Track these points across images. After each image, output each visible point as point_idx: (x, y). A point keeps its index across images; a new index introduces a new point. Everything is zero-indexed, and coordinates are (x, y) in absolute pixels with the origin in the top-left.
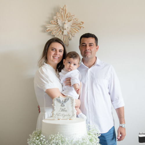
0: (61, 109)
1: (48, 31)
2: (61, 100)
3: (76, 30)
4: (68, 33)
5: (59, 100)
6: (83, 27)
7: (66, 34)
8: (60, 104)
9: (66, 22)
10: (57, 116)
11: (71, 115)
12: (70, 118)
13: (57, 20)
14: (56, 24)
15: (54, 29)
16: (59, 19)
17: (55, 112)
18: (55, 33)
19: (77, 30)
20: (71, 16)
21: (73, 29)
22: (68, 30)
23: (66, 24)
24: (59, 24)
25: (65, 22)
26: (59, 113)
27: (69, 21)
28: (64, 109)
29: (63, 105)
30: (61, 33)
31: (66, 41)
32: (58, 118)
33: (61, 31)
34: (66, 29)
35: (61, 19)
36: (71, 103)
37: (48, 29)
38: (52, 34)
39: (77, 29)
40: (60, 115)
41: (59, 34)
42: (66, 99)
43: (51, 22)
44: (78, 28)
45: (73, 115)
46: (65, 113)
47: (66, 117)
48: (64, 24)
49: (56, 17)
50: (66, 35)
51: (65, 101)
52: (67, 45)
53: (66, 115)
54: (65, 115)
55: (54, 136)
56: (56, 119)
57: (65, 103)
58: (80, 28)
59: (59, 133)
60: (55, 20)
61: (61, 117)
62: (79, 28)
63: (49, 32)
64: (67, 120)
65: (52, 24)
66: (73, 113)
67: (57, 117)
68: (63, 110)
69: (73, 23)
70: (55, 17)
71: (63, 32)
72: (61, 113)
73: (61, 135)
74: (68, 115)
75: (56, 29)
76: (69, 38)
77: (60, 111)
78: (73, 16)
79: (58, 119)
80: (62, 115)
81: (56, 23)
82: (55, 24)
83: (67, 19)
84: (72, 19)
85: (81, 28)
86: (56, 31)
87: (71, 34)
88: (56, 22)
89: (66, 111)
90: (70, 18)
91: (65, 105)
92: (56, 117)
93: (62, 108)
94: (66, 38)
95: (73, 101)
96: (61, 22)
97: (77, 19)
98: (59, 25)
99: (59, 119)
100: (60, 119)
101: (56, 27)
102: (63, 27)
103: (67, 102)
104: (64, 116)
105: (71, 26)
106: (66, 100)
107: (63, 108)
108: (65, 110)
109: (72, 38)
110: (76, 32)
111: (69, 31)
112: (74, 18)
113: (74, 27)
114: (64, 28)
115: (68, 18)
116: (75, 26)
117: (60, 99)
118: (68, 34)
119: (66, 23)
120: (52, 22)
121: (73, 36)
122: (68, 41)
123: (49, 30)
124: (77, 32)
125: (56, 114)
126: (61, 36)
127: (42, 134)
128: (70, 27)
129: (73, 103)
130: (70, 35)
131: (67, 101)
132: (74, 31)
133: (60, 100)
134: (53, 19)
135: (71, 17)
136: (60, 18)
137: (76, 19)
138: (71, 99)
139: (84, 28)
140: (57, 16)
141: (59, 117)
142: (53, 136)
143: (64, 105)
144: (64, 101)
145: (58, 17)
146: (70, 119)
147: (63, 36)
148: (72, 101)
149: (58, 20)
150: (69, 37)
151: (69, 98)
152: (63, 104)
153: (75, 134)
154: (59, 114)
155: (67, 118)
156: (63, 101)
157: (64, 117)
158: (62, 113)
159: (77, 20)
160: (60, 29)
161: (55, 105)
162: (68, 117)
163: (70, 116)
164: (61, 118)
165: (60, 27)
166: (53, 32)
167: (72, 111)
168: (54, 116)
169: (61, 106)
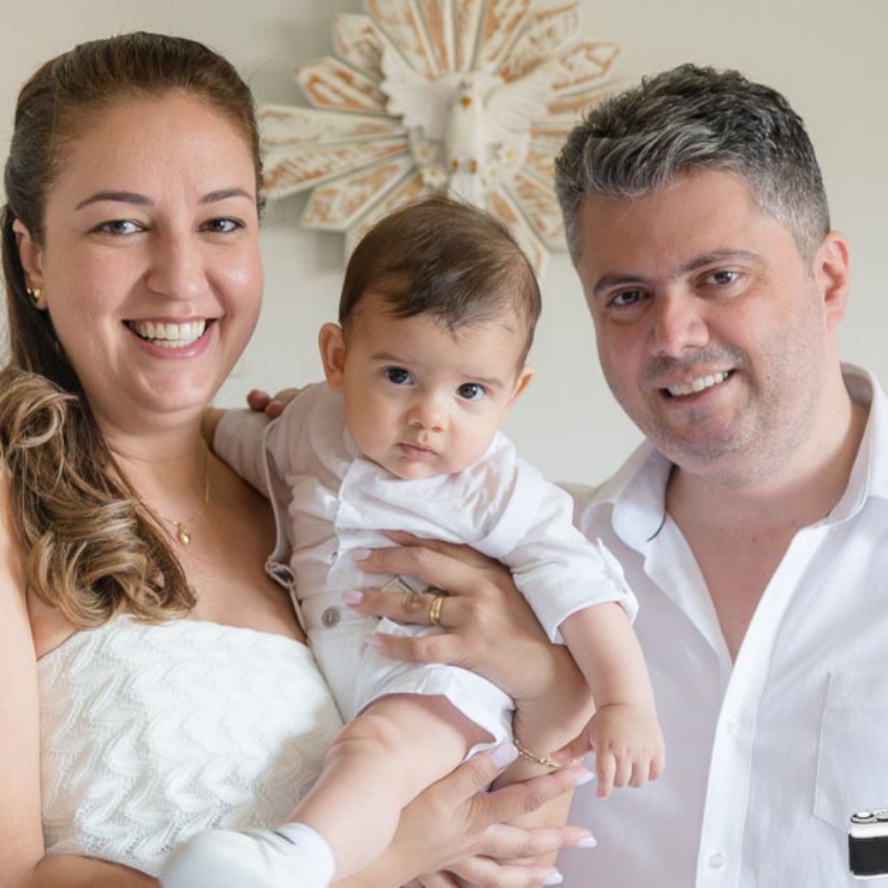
1: (267, 185)
4: (501, 210)
9: (484, 80)
13: (376, 54)
14: (366, 101)
15: (341, 165)
16: (398, 45)
18: (350, 208)
20: (540, 17)
22: (498, 176)
23: (477, 104)
24: (393, 109)
25: (464, 86)
27: (508, 76)
34: (481, 158)
35: (421, 52)
37: (269, 163)
38: (316, 223)
43: (303, 77)
48: (458, 109)
49: (365, 21)
60: (355, 58)
65: (322, 99)
69: (552, 96)
70: (352, 27)
75: (363, 158)
78: (557, 22)
81: (367, 90)
82: (351, 106)
83: (486, 51)
84: (547, 44)
86: (368, 189)
87: (537, 229)
88: (360, 79)
90: (524, 42)
96: (421, 80)
97: (603, 54)
98: (399, 119)
101: (361, 137)
102: (441, 145)
105: (534, 133)
111: (513, 185)
112: (569, 40)
114: (458, 153)
115: (498, 38)
119: (476, 95)
120: (315, 80)
123: (281, 171)
128: (523, 143)
130: (521, 233)
134: (325, 45)
135: (537, 30)
136: (406, 33)
137: (590, 48)
140: (376, 16)
145: (393, 21)
149: (391, 62)
159: (606, 65)
160: (403, 164)
165: (414, 137)
166: (332, 193)
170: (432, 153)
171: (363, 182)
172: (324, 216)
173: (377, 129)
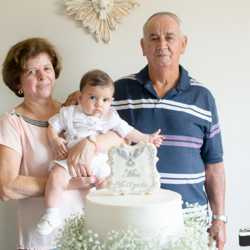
0: (127, 172)
1: (68, 13)
2: (128, 153)
3: (124, 10)
4: (109, 16)
5: (122, 152)
6: (138, 4)
7: (106, 19)
8: (125, 161)
10: (117, 186)
11: (149, 184)
12: (146, 191)
15: (81, 9)
18: (83, 16)
19: (126, 11)
21: (119, 9)
22: (109, 10)
26: (123, 179)
28: (135, 170)
29: (130, 163)
30: (95, 16)
31: (105, 32)
32: (121, 191)
33: (95, 11)
34: (106, 7)
36: (149, 159)
37: (68, 9)
38: (77, 19)
39: (126, 9)
40: (124, 184)
41: (91, 18)
42: (137, 150)
44: (128, 5)
45: (153, 184)
46: (136, 180)
47: (137, 189)
50: (104, 20)
51: (135, 155)
52: (108, 39)
53: (139, 184)
54: (135, 185)
55: (117, 233)
56: (117, 193)
57: (137, 159)
58: (133, 7)
59: (130, 227)
61: (127, 190)
62: (131, 7)
63: (70, 14)
64: (140, 194)
66: (154, 180)
67: (118, 190)
68: (131, 174)
71: (98, 14)
72: (128, 181)
73: (136, 231)
74: (142, 184)
75: (85, 8)
76: (111, 27)
77: (126, 175)
79: (121, 193)
80: (129, 184)
85: (135, 6)
86: (86, 13)
87: (115, 19)
89: (138, 175)
91: (136, 163)
92: (115, 189)
93: (129, 170)
94: (104, 26)
95: (154, 154)
99: (123, 193)
100: (125, 194)
101: (85, 4)
102: (99, 5)
103: (141, 155)
104: (133, 186)
105: (115, 3)
106: (139, 152)
107: (132, 170)
108: (137, 173)
109: (117, 27)
110: (124, 14)
111: (111, 12)
113: (121, 4)
114: (102, 6)
116: (122, 2)
117: (124, 149)
118: (108, 18)
121: (118, 21)
122: (109, 32)
123: (71, 10)
124: (126, 13)
125: (117, 183)
126: (95, 23)
127: (91, 230)
128: (112, 4)
129: (152, 157)
130: (113, 20)
131: (141, 153)
132: (121, 12)
133: (125, 153)
138: (149, 150)
139: (140, 5)
141: (123, 189)
142: (115, 234)
143: (133, 163)
144: (132, 154)
146: (146, 194)
147: (98, 21)
148: (151, 154)
150: (112, 24)
151: (143, 148)
152: (130, 160)
153: (166, 228)
154: (124, 181)
155: (141, 191)
156: (130, 154)
157: (134, 188)
158: (130, 179)
160: (92, 8)
161: (114, 163)
162: (143, 189)
163: (146, 186)
164: (126, 192)
165: (94, 3)
166: (80, 14)
167: (151, 176)
168: (112, 186)
169: (128, 164)
170: (97, 6)
171: (85, 12)
172: (78, 18)
173: (87, 2)
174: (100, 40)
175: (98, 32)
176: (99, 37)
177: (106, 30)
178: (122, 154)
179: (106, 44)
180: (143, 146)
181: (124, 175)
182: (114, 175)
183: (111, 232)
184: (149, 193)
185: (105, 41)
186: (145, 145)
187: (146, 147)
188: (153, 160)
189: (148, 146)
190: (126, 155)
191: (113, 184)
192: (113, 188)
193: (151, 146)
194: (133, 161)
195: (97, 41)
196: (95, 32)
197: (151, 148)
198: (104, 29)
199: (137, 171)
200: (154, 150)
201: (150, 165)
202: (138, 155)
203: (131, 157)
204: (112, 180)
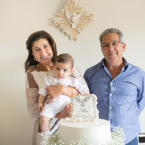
0: (81, 109)
1: (55, 25)
2: (81, 99)
3: (85, 23)
4: (77, 26)
5: (79, 99)
6: (92, 20)
7: (75, 28)
8: (80, 104)
9: (75, 14)
10: (76, 117)
11: (93, 116)
12: (91, 120)
13: (65, 12)
14: (64, 17)
15: (62, 23)
16: (67, 11)
17: (74, 113)
18: (63, 26)
19: (86, 24)
20: (80, 9)
21: (82, 22)
22: (77, 23)
23: (74, 17)
24: (67, 17)
25: (73, 15)
26: (79, 114)
27: (77, 14)
28: (85, 109)
29: (83, 105)
30: (69, 26)
31: (74, 35)
32: (78, 119)
33: (69, 24)
34: (75, 21)
35: (69, 12)
36: (93, 103)
37: (55, 23)
38: (60, 28)
39: (86, 22)
40: (80, 116)
41: (67, 28)
42: (86, 98)
43: (58, 15)
44: (87, 21)
45: (95, 116)
46: (86, 114)
47: (86, 119)
48: (73, 17)
49: (64, 9)
50: (74, 29)
52: (76, 39)
53: (87, 116)
54: (85, 116)
55: (75, 142)
56: (75, 121)
57: (86, 103)
58: (89, 21)
59: (81, 139)
60: (63, 13)
61: (81, 119)
62: (88, 21)
63: (56, 25)
64: (88, 121)
65: (60, 17)
66: (95, 114)
67: (76, 119)
68: (83, 111)
69: (81, 16)
70: (63, 10)
71: (71, 26)
73: (84, 141)
74: (89, 116)
75: (64, 22)
76: (78, 32)
77: (80, 111)
78: (81, 9)
79: (78, 121)
80: (82, 116)
81: (64, 16)
82: (63, 17)
83: (75, 12)
84: (81, 11)
85: (91, 21)
86: (64, 25)
87: (80, 28)
88: (63, 15)
89: (87, 111)
90: (79, 11)
91: (86, 105)
92: (75, 119)
93: (82, 109)
94: (74, 32)
95: (95, 100)
96: (69, 14)
97: (86, 12)
98: (67, 18)
99: (79, 121)
100: (80, 121)
101: (64, 20)
102: (71, 20)
103: (88, 101)
104: (84, 117)
105: (80, 19)
106: (87, 99)
107: (84, 109)
108: (86, 110)
109: (81, 32)
110: (85, 25)
111: (78, 24)
112: (83, 11)
113: (83, 20)
114: (73, 21)
115: (76, 11)
116: (84, 19)
117: (79, 97)
118: (76, 27)
120: (59, 15)
121: (82, 29)
122: (77, 35)
123: (56, 23)
124: (86, 25)
125: (76, 115)
126: (69, 30)
127: (61, 140)
128: (78, 20)
129: (94, 102)
130: (79, 28)
131: (88, 99)
132: (83, 24)
133: (80, 99)
134: (60, 12)
135: (80, 10)
136: (68, 10)
137: (84, 11)
138: (93, 98)
139: (93, 21)
140: (65, 9)
141: (79, 119)
142: (73, 142)
143: (84, 105)
144: (84, 100)
145: (66, 9)
146: (91, 121)
147: (71, 29)
148: (94, 100)
149: (66, 13)
150: (78, 31)
151: (90, 97)
152: (83, 103)
153: (101, 139)
154: (79, 115)
155: (89, 120)
156: (83, 100)
157: (85, 118)
158: (82, 114)
159: (86, 13)
160: (68, 22)
161: (74, 105)
162: (89, 119)
163: (91, 117)
164: (81, 120)
165: (69, 20)
166: (61, 25)
167: (94, 112)
168: (73, 117)
169: (81, 105)
170: (70, 21)
171: (64, 24)
172: (61, 27)
173: (65, 19)
174: (72, 39)
175: (71, 35)
176: (71, 37)
177: (75, 34)
178: (78, 100)
179: (75, 42)
180: (90, 96)
181: (79, 111)
182: (74, 111)
183: (71, 141)
184: (93, 121)
185: (75, 40)
186: (91, 95)
187: (91, 97)
188: (95, 103)
189: (92, 96)
190: (80, 100)
191: (74, 116)
192: (74, 118)
193: (94, 96)
194: (84, 104)
195: (71, 40)
196: (70, 35)
197: (94, 97)
198: (74, 33)
199: (86, 109)
200: (95, 98)
201: (93, 106)
202: (87, 101)
203: (83, 102)
204: (73, 114)
